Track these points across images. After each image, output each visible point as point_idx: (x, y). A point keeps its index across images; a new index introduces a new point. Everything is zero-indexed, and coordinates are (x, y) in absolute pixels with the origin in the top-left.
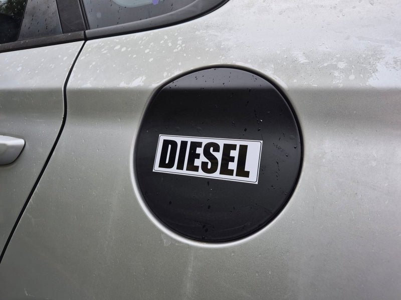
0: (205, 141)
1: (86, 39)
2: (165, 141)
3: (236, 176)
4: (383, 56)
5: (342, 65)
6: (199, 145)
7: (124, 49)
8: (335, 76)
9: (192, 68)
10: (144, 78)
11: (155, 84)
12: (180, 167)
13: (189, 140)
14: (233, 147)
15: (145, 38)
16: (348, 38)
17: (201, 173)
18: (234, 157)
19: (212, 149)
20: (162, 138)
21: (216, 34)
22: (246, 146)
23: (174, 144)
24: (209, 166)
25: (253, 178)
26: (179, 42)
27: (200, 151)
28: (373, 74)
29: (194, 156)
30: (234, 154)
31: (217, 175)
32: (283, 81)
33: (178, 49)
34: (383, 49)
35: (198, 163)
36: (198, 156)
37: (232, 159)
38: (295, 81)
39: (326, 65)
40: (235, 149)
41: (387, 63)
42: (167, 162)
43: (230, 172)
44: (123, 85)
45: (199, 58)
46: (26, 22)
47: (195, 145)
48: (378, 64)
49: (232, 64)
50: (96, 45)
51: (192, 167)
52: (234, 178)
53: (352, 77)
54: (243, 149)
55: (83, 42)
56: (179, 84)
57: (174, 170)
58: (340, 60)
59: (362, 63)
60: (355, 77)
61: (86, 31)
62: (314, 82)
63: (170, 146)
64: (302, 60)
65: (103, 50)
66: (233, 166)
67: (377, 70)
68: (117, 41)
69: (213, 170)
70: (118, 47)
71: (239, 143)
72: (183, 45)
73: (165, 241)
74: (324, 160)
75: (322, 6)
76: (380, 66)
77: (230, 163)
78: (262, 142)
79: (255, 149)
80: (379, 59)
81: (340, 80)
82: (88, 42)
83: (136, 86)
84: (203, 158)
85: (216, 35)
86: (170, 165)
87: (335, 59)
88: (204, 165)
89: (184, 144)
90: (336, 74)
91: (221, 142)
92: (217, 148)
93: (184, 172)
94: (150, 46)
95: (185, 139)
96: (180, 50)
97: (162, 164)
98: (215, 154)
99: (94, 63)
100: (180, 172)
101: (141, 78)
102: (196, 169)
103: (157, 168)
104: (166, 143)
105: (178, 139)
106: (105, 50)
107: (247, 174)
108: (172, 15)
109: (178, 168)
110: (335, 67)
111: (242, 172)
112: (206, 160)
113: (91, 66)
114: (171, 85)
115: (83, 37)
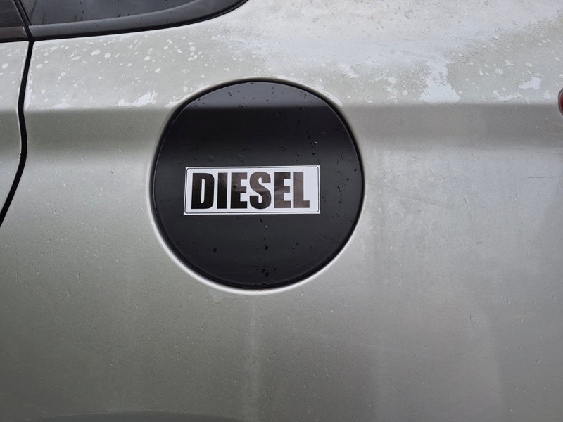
0: (250, 171)
1: (32, 40)
2: (195, 175)
3: (295, 207)
4: (430, 71)
6: (244, 176)
7: (108, 55)
8: (388, 92)
10: (155, 94)
11: (174, 103)
12: (222, 204)
13: (229, 171)
14: (287, 175)
15: (136, 41)
16: (392, 52)
17: (250, 210)
18: (289, 187)
19: (260, 180)
20: (190, 172)
21: (240, 40)
22: (302, 174)
23: (209, 178)
24: (260, 201)
25: (314, 208)
26: (192, 49)
28: (424, 90)
29: (238, 190)
30: (289, 183)
31: (271, 209)
32: (336, 97)
33: (193, 57)
34: (428, 64)
35: (244, 198)
36: (244, 190)
37: (287, 189)
38: (349, 97)
39: (377, 79)
40: (289, 178)
41: (434, 78)
42: (203, 201)
43: (287, 204)
44: (123, 103)
45: (228, 70)
47: (238, 177)
48: (427, 79)
49: (272, 77)
50: (54, 48)
51: (237, 203)
52: (293, 210)
53: (405, 93)
54: (299, 178)
55: (26, 43)
56: (208, 101)
57: (214, 210)
58: (390, 75)
59: (412, 79)
60: (409, 93)
61: (30, 27)
62: (368, 98)
63: (203, 181)
64: (352, 75)
65: (73, 55)
66: (289, 197)
67: (427, 86)
68: (91, 43)
69: (265, 204)
70: (96, 52)
71: (292, 170)
72: (200, 53)
74: (386, 181)
75: (358, 16)
76: (429, 82)
77: (286, 194)
78: (319, 166)
79: (312, 175)
80: (426, 74)
81: (394, 95)
82: (37, 44)
83: (145, 104)
84: (251, 192)
85: (240, 42)
86: (208, 204)
87: (385, 74)
88: (254, 200)
89: (222, 177)
90: (389, 89)
91: (271, 171)
92: (266, 179)
93: (229, 210)
94: (150, 53)
95: (223, 170)
96: (197, 59)
97: (196, 204)
98: (266, 186)
99: (63, 74)
100: (222, 211)
101: (149, 94)
102: (244, 205)
103: (189, 210)
104: (197, 178)
105: (214, 172)
106: (75, 56)
107: (307, 205)
108: (171, 12)
109: (219, 206)
110: (387, 83)
111: (300, 201)
112: (255, 194)
113: (59, 78)
114: (196, 102)
115: (26, 35)
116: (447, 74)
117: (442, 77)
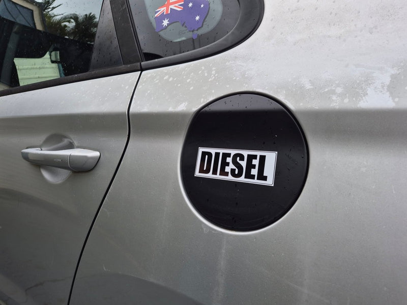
0: (233, 152)
1: (142, 70)
2: (203, 152)
3: (257, 179)
4: (374, 81)
5: (339, 90)
7: (171, 79)
8: (333, 100)
9: (222, 95)
10: (187, 104)
11: (195, 109)
12: (215, 172)
13: (222, 151)
14: (255, 157)
15: (187, 68)
16: (347, 66)
17: (230, 178)
18: (255, 165)
19: (238, 158)
20: (201, 150)
21: (242, 64)
22: (265, 157)
23: (210, 154)
24: (236, 172)
25: (270, 182)
26: (213, 72)
27: (229, 160)
28: (364, 98)
29: (225, 164)
30: (256, 162)
31: (242, 179)
32: (292, 104)
33: (212, 78)
34: (374, 75)
35: (228, 169)
36: (228, 164)
37: (254, 167)
38: (301, 104)
39: (326, 90)
40: (256, 159)
41: (376, 87)
42: (205, 169)
43: (253, 177)
44: (170, 109)
45: (228, 86)
46: (95, 55)
47: (226, 156)
48: (368, 89)
49: (254, 90)
50: (149, 75)
51: (223, 173)
52: (255, 181)
53: (346, 101)
54: (263, 158)
55: (140, 72)
56: (213, 108)
57: (210, 175)
58: (338, 85)
59: (356, 88)
60: (349, 101)
61: (142, 63)
62: (316, 105)
63: (207, 156)
64: (308, 86)
66: (254, 172)
67: (367, 94)
68: (166, 71)
69: (240, 175)
70: (166, 78)
71: (259, 153)
72: (216, 75)
73: (204, 229)
74: (325, 167)
75: (329, 37)
76: (370, 91)
77: (253, 170)
78: (277, 152)
79: (271, 158)
80: (370, 84)
81: (336, 103)
82: (144, 73)
83: (180, 110)
84: (232, 166)
85: (242, 66)
86: (207, 171)
87: (334, 85)
88: (233, 171)
89: (217, 154)
90: (334, 98)
91: (245, 153)
92: (242, 158)
93: (218, 176)
94: (191, 76)
95: (218, 150)
96: (214, 79)
97: (201, 171)
98: (241, 162)
99: (149, 92)
100: (214, 177)
101: (184, 103)
102: (227, 174)
103: (197, 174)
104: (204, 154)
105: (213, 151)
106: (157, 80)
107: (265, 178)
108: (207, 48)
109: (213, 174)
110: (333, 92)
111: (261, 177)
112: (234, 167)
113: (147, 94)
114: (206, 109)
115: (139, 68)
116: (388, 83)
117: (383, 87)
